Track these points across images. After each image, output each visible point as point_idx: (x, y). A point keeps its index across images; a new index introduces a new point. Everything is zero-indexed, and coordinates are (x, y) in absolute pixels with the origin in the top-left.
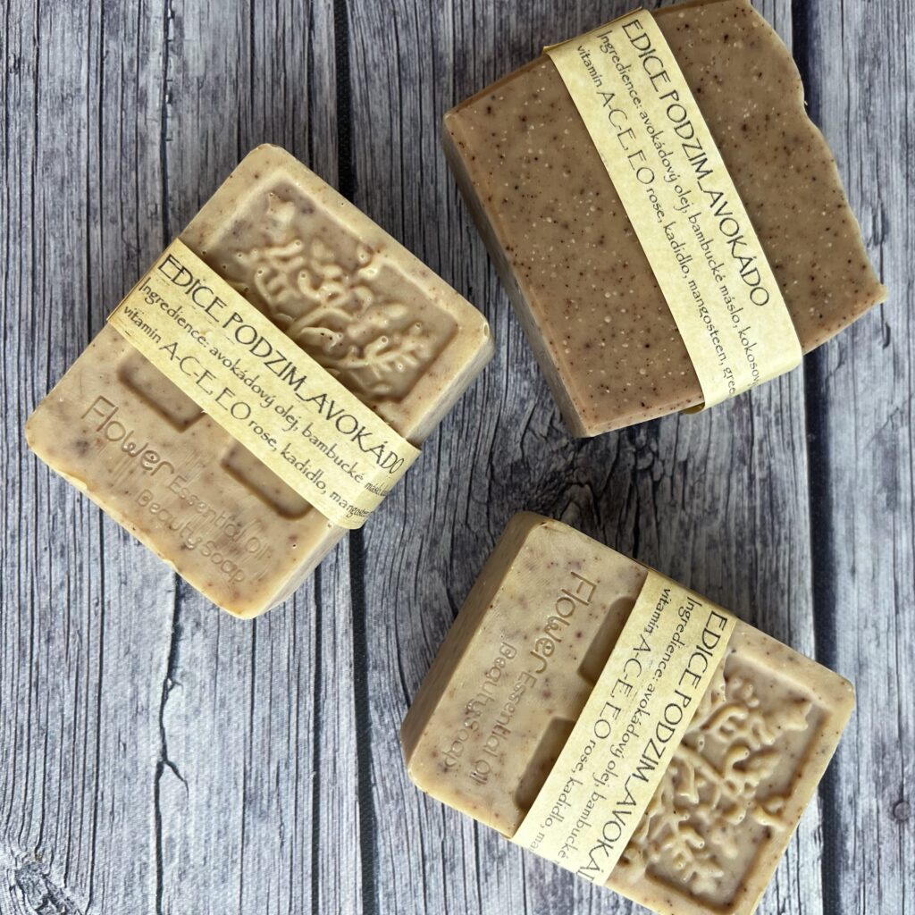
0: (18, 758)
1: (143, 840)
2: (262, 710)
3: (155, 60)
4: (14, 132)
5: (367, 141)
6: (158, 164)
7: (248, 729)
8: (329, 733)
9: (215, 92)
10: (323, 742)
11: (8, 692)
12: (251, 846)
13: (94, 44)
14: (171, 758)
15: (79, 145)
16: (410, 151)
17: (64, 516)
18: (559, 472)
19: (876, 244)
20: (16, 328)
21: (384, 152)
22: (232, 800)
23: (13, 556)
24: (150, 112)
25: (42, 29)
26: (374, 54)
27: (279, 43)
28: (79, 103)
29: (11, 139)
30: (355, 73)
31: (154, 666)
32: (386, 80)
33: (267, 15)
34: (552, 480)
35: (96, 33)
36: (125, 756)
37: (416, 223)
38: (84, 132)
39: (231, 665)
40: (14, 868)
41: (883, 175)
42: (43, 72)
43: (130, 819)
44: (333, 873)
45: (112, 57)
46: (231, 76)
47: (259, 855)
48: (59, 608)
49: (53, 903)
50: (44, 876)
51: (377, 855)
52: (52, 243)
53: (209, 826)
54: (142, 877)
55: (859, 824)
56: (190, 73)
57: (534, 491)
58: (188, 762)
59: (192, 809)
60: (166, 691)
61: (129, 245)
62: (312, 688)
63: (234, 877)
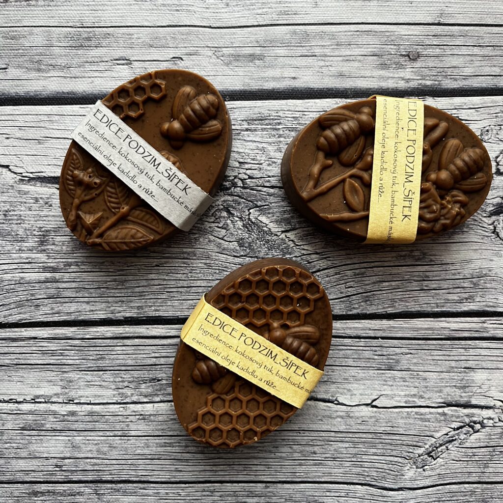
0: (366, 466)
1: (406, 414)
2: (350, 362)
3: (54, 407)
4: (89, 468)
5: (88, 313)
6: (102, 406)
7: (358, 368)
8: (362, 332)
9: (67, 381)
10: (367, 335)
11: (337, 470)
12: (411, 367)
13: (48, 434)
14: (369, 402)
15: (94, 440)
16: (91, 293)
17: (260, 447)
18: (244, 224)
19: (131, 64)
20: (177, 466)
21: (93, 305)
22: (390, 376)
23: (277, 468)
24: (77, 410)
25: (41, 456)
26: (46, 310)
27: (44, 353)
28: (75, 440)
29: (92, 469)
30: (56, 318)
31: (328, 409)
32: (58, 305)
33: (31, 358)
34: (247, 227)
35: (43, 433)
36: (368, 421)
37: (126, 290)
38: (88, 438)
39: (328, 375)
40: (415, 469)
41: (97, 60)
42: (62, 456)
43: (395, 419)
44: (426, 332)
45: (53, 426)
46: (60, 374)
47: (415, 363)
48: (301, 449)
49: (431, 452)
50: (419, 456)
51: (419, 311)
52: (139, 451)
53: (401, 386)
54: (422, 414)
55: (418, 78)
56: (59, 392)
57: (252, 236)
58: (372, 394)
59: (393, 393)
60: (339, 404)
61: (139, 419)
62: (341, 339)
63: (425, 375)
